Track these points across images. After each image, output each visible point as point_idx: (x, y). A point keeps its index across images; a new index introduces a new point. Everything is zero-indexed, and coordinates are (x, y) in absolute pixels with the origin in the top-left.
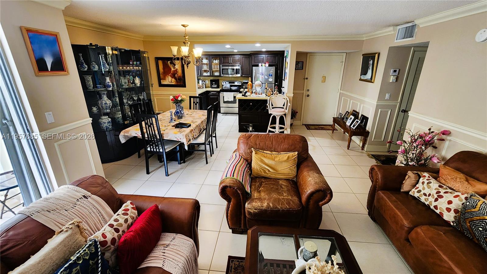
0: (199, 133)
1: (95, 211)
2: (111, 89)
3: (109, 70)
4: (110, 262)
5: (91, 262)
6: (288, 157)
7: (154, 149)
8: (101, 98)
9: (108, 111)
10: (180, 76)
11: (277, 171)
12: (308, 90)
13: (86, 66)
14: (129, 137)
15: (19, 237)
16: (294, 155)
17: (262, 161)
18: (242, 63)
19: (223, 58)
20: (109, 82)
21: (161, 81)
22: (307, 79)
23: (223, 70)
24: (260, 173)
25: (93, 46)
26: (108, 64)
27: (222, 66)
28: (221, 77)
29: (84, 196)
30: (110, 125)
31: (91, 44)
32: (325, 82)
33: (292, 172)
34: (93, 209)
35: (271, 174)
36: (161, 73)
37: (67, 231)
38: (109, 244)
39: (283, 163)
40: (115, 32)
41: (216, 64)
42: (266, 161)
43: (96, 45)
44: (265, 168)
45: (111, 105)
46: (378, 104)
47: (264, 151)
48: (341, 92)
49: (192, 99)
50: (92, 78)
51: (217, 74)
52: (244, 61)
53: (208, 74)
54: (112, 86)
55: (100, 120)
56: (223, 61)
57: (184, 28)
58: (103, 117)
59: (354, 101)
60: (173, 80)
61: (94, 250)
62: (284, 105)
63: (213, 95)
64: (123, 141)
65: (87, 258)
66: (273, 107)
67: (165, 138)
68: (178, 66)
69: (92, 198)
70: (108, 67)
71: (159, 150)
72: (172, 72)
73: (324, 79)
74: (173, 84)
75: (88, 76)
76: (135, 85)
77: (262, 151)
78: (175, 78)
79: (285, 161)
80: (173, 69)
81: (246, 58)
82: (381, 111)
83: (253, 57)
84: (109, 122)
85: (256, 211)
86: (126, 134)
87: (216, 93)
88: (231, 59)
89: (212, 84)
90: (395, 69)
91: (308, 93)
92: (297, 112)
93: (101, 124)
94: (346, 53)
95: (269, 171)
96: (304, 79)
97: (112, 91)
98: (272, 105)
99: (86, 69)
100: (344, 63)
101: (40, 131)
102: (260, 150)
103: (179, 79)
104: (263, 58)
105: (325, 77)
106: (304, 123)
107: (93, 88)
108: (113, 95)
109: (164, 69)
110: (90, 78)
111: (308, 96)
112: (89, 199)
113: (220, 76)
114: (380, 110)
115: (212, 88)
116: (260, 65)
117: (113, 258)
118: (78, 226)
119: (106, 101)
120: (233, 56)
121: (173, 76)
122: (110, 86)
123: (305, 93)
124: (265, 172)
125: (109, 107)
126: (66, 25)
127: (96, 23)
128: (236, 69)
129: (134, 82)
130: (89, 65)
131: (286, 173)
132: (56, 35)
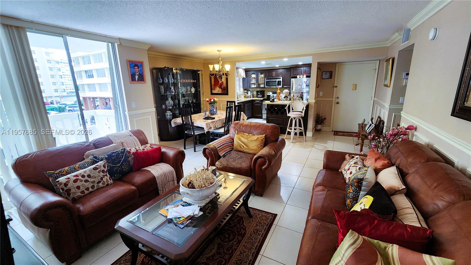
0: (222, 125)
1: (133, 143)
2: (173, 94)
3: (174, 82)
4: (131, 163)
5: (120, 154)
6: (258, 138)
7: (188, 133)
8: (167, 99)
9: (171, 108)
10: (225, 87)
11: (248, 147)
12: (338, 98)
13: (162, 80)
14: (177, 124)
15: (102, 141)
16: (262, 137)
17: (240, 139)
18: (283, 75)
19: (268, 72)
20: (172, 90)
21: (213, 90)
22: (336, 87)
23: (267, 83)
24: (237, 147)
25: (167, 68)
26: (174, 79)
27: (266, 79)
28: (266, 88)
29: (130, 135)
30: (170, 117)
31: (165, 67)
32: (356, 89)
33: (258, 149)
34: (132, 142)
35: (245, 149)
36: (212, 85)
37: (117, 143)
38: (131, 154)
39: (253, 142)
40: (183, 59)
41: (262, 78)
42: (243, 139)
43: (168, 68)
44: (241, 144)
45: (173, 104)
46: (391, 107)
47: (244, 134)
48: (375, 99)
49: (229, 103)
50: (164, 87)
51: (262, 86)
52: (285, 74)
53: (256, 86)
54: (174, 92)
55: (166, 114)
56: (267, 75)
57: (219, 52)
58: (168, 112)
59: (381, 108)
60: (220, 89)
61: (123, 151)
62: (303, 110)
63: (257, 103)
64: (173, 125)
65: (120, 152)
66: (293, 111)
67: (195, 125)
68: (224, 80)
69: (133, 137)
70: (173, 80)
71: (191, 133)
72: (219, 84)
73: (355, 87)
74: (220, 92)
75: (162, 86)
76: (191, 92)
77: (243, 133)
78: (222, 89)
79: (255, 140)
80: (220, 82)
81: (288, 71)
82: (395, 116)
83: (292, 70)
84: (170, 115)
85: (221, 167)
86: (175, 121)
87: (260, 102)
88: (274, 73)
89: (257, 94)
90: (407, 73)
91: (337, 100)
92: (325, 119)
93: (166, 116)
94: (380, 60)
95: (243, 146)
96: (334, 87)
97: (175, 95)
98: (293, 109)
99: (161, 82)
100: (377, 71)
101: (128, 111)
102: (242, 133)
103: (224, 89)
104: (302, 71)
105: (355, 85)
106: (334, 130)
107: (164, 93)
108: (175, 99)
109: (215, 82)
110: (163, 87)
111: (338, 103)
112: (132, 137)
113: (264, 88)
114: (394, 114)
115: (258, 98)
116: (298, 77)
117: (132, 161)
118: (122, 143)
119: (170, 102)
120: (276, 70)
121: (220, 87)
122: (173, 92)
123: (334, 100)
124: (240, 147)
125: (171, 105)
126: (148, 56)
127: (170, 54)
128: (278, 81)
129: (191, 91)
130: (163, 79)
131: (254, 149)
132: (142, 63)
